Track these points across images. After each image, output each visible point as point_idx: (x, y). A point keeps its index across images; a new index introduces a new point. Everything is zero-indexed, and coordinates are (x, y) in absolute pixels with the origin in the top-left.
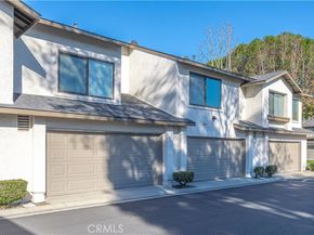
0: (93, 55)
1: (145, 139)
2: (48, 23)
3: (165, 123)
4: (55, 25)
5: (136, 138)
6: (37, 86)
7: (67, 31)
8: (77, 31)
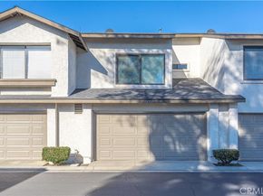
0: (145, 51)
1: (189, 117)
2: (105, 36)
3: (209, 102)
4: (110, 36)
5: (178, 116)
6: (103, 82)
7: (119, 38)
8: (127, 36)
